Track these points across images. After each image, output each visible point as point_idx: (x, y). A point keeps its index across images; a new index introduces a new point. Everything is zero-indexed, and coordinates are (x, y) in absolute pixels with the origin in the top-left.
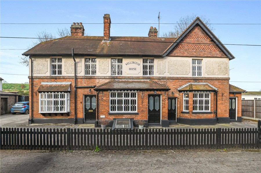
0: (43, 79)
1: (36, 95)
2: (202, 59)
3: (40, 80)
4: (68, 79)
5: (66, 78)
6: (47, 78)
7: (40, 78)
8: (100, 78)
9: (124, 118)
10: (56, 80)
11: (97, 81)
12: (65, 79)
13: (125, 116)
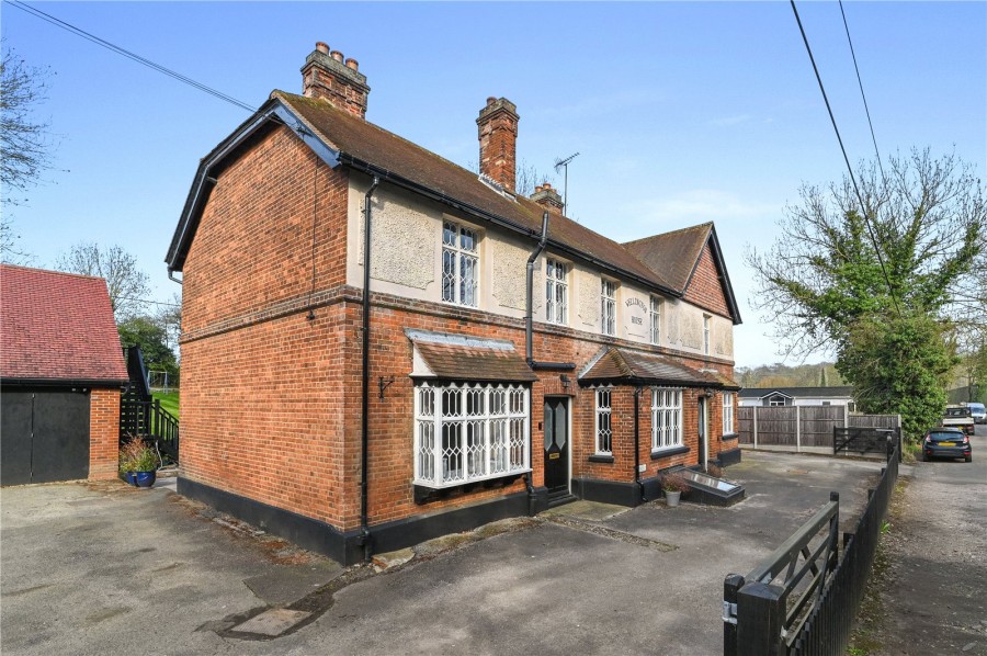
0: (416, 312)
1: (381, 397)
2: (710, 317)
3: (399, 315)
4: (503, 330)
5: (498, 322)
6: (433, 311)
7: (402, 307)
8: (582, 340)
9: (671, 464)
10: (463, 328)
11: (575, 345)
12: (496, 328)
13: (673, 458)
